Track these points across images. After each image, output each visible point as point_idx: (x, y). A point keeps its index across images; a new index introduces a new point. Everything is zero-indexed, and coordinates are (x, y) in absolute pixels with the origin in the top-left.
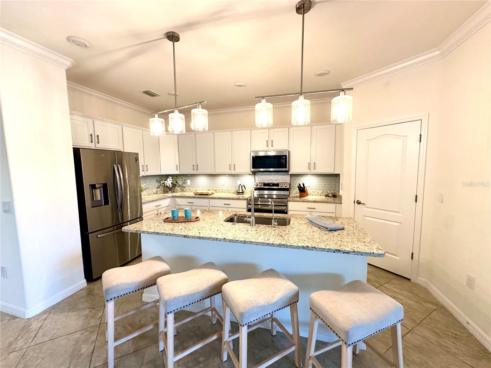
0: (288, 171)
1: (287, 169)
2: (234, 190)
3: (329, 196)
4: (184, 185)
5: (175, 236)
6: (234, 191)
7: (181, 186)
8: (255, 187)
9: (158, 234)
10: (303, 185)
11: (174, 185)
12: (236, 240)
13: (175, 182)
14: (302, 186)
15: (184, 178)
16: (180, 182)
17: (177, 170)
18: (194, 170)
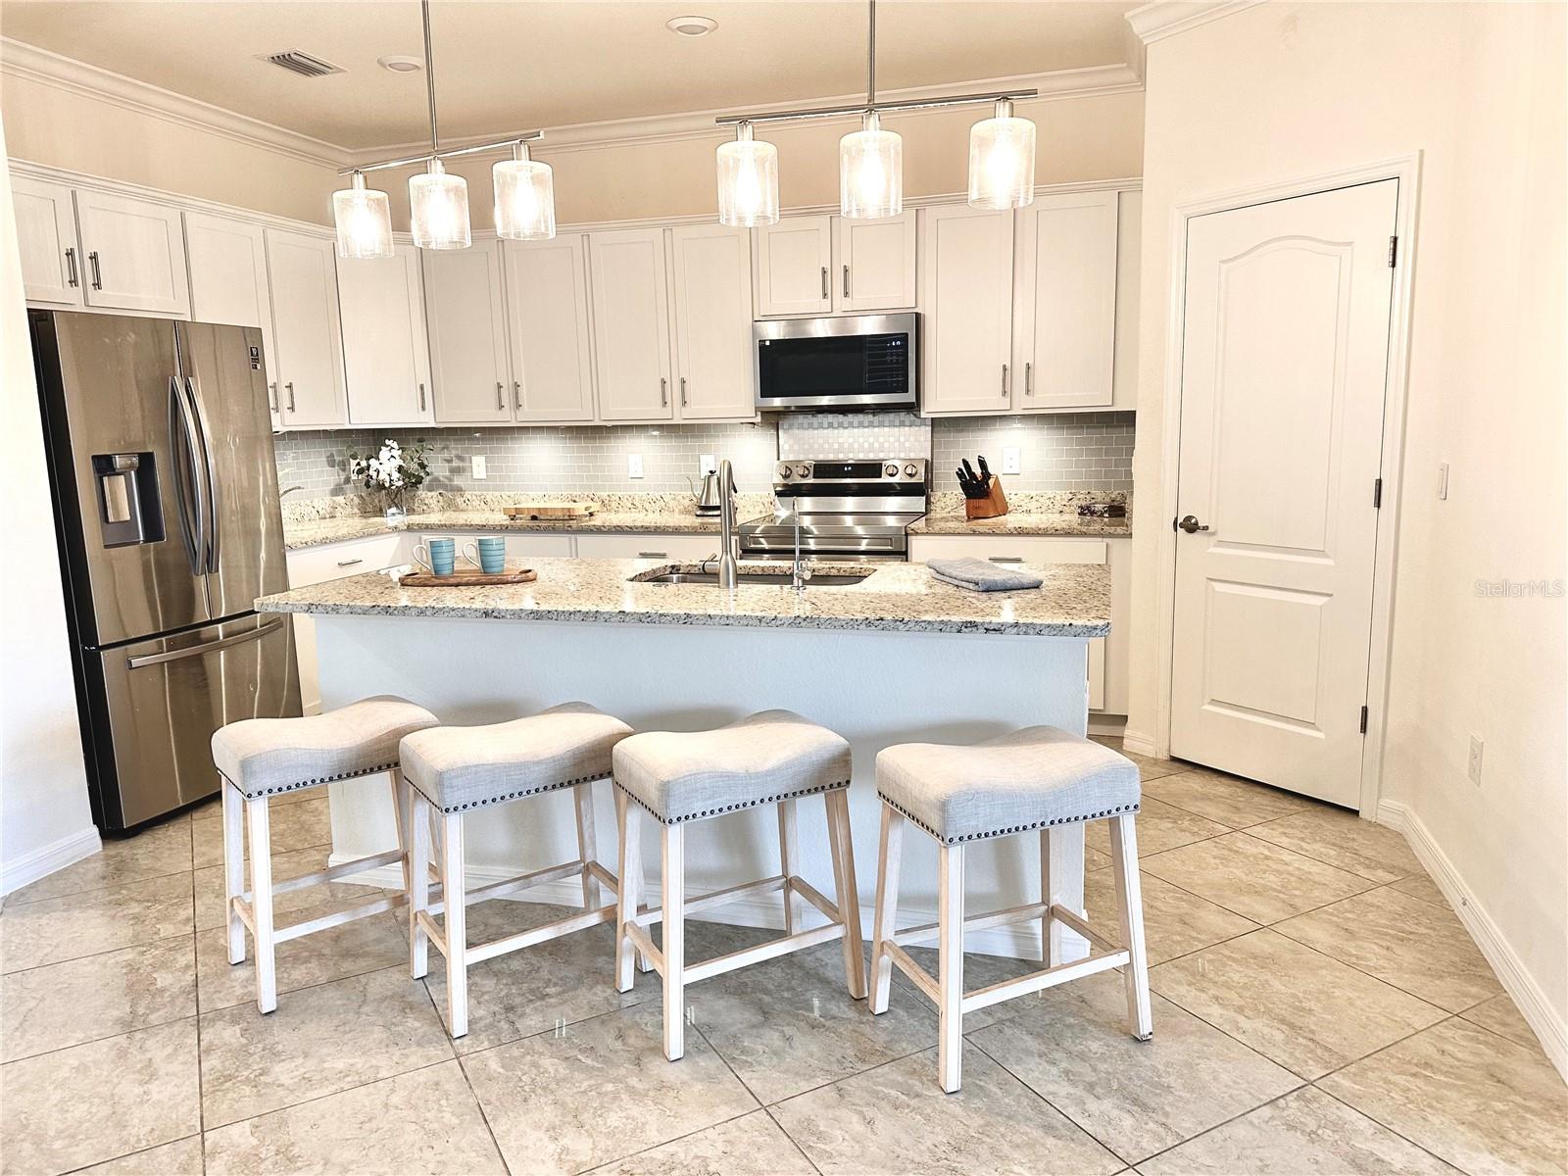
0: (913, 408)
1: (909, 397)
2: (687, 497)
3: (1093, 513)
4: (457, 481)
5: (452, 613)
6: (687, 502)
7: (445, 487)
8: (779, 480)
9: (391, 610)
10: (982, 464)
11: (412, 481)
12: (661, 615)
13: (414, 467)
14: (977, 470)
15: (455, 448)
16: (438, 467)
17: (423, 408)
18: (501, 407)
